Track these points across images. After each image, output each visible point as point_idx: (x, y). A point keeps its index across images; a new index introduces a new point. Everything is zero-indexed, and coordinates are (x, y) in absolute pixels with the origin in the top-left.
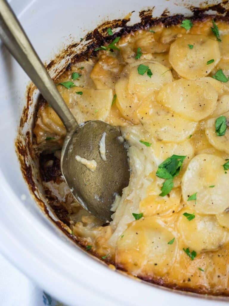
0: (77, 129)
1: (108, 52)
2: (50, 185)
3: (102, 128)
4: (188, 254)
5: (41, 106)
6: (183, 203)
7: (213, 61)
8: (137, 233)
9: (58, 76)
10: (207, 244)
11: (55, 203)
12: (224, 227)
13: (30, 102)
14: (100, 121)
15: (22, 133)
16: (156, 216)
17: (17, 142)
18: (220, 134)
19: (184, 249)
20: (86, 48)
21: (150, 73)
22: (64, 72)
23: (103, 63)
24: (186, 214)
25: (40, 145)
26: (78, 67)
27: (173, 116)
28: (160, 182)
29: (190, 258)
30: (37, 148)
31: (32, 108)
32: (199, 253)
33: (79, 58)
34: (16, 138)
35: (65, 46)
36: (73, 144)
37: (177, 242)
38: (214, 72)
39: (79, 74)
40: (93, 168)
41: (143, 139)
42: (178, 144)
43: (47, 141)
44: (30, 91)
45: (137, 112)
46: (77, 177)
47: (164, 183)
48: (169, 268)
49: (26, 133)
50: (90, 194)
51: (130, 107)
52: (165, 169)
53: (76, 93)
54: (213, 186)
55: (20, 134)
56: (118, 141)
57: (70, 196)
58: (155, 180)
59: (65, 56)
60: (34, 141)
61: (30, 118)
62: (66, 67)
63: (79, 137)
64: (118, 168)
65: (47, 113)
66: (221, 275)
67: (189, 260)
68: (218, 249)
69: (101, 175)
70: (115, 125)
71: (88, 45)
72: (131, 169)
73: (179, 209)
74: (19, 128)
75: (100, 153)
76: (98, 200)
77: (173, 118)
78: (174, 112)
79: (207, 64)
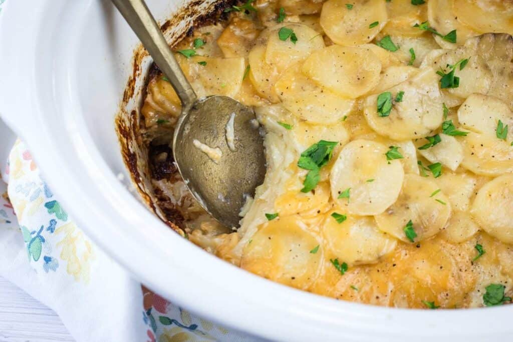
0: (196, 104)
1: (242, 14)
2: (161, 184)
3: (230, 107)
4: (336, 267)
5: (153, 78)
6: (333, 203)
7: (377, 23)
8: (270, 238)
9: (176, 43)
10: (361, 255)
11: (166, 205)
12: (385, 233)
13: (138, 72)
14: (228, 97)
15: (126, 111)
16: (296, 216)
17: (118, 120)
18: (382, 114)
19: (331, 260)
20: (213, 8)
21: (294, 39)
22: (184, 38)
23: (235, 27)
24: (335, 215)
25: (149, 130)
26: (203, 33)
27: (322, 92)
28: (302, 173)
29: (340, 272)
30: (145, 134)
31: (140, 80)
32: (352, 266)
33: (203, 21)
34: (117, 114)
35: (185, 2)
36: (190, 123)
37: (323, 252)
38: (379, 39)
39: (203, 42)
40: (217, 159)
41: (283, 120)
42: (328, 126)
43: (158, 124)
44: (137, 57)
45: (276, 85)
46: (195, 168)
47: (307, 176)
48: (310, 284)
49: (131, 111)
50: (211, 192)
51: (267, 80)
52: (310, 158)
53: (198, 63)
54: (372, 180)
55: (123, 110)
56: (252, 125)
57: (187, 199)
58: (296, 172)
59: (186, 16)
60: (142, 124)
61: (137, 93)
62: (187, 32)
63: (199, 114)
64: (251, 162)
65: (160, 87)
66: (380, 296)
67: (338, 275)
68: (377, 262)
69: (227, 169)
70: (248, 104)
71: (216, 3)
72: (267, 164)
73: (327, 209)
74: (121, 103)
75: (226, 139)
76: (223, 200)
77: (323, 95)
78: (323, 86)
79: (370, 28)
